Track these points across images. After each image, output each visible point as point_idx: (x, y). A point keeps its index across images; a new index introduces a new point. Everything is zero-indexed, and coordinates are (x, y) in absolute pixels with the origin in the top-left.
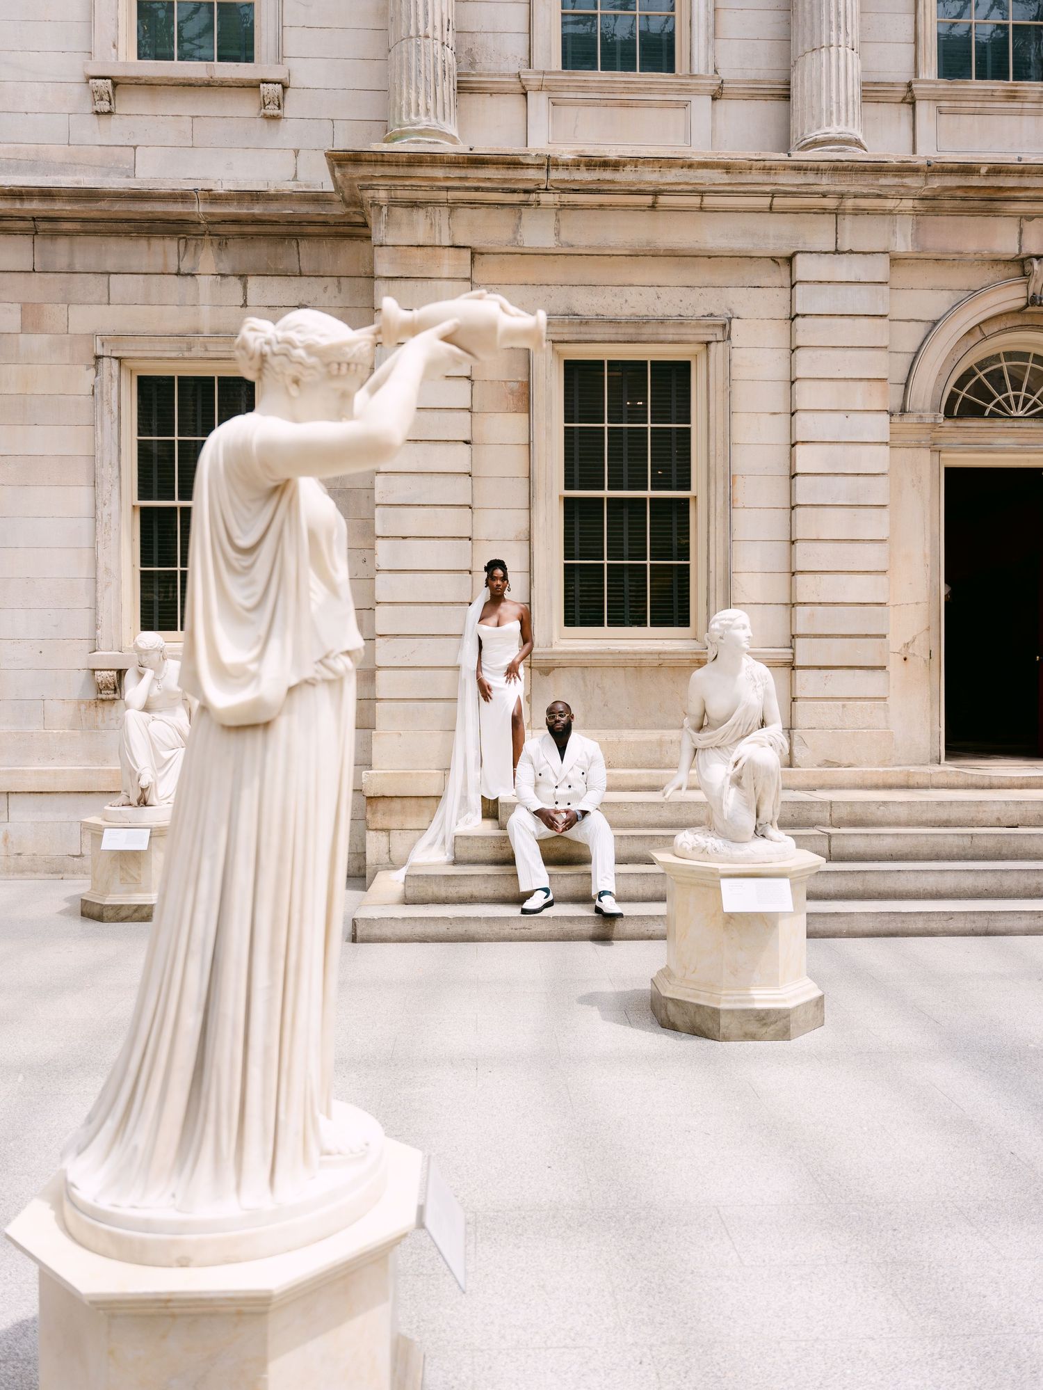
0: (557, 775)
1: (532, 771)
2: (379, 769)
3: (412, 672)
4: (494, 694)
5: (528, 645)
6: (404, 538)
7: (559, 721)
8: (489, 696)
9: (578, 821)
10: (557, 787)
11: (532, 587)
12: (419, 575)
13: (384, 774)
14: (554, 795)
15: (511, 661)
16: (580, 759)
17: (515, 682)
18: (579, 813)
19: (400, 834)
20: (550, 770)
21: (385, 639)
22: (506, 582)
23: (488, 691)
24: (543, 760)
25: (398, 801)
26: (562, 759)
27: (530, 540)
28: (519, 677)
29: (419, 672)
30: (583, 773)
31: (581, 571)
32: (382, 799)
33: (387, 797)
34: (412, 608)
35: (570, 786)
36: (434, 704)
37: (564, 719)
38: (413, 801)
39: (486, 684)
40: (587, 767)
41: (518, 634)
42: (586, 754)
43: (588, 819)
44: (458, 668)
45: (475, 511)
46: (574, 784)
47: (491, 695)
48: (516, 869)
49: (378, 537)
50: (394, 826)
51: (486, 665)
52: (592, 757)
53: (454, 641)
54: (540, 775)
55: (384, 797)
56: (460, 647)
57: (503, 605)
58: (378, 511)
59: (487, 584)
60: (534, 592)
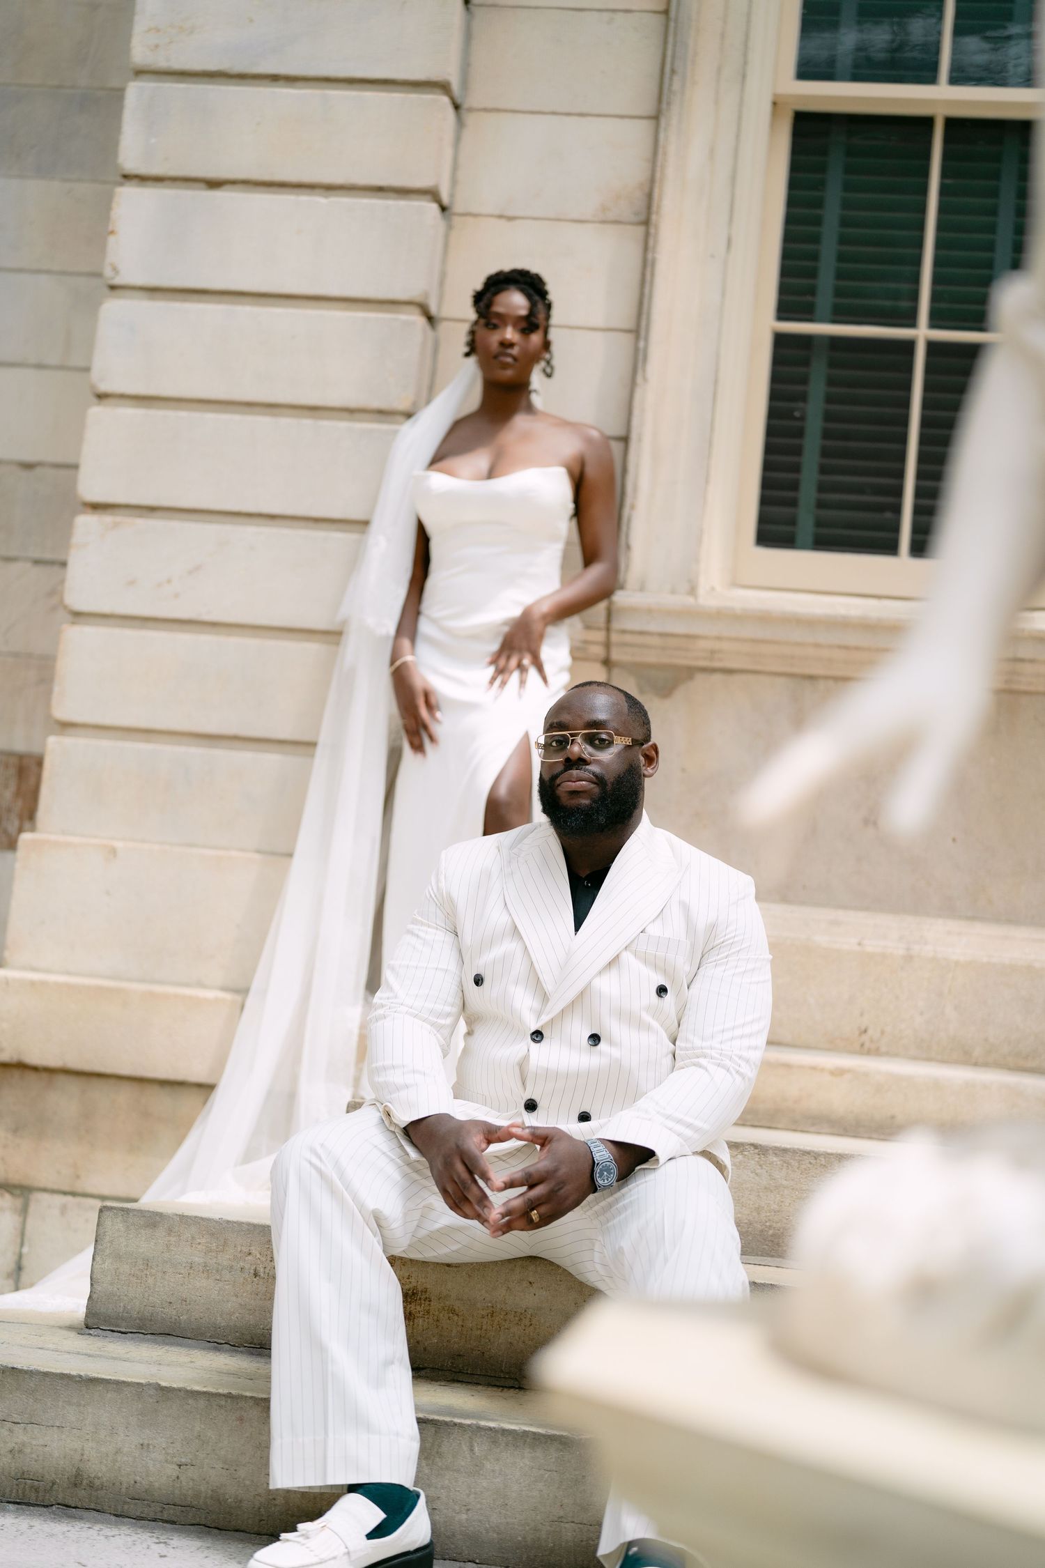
0: (549, 987)
1: (448, 960)
2: (24, 968)
3: (184, 639)
4: (444, 725)
5: (597, 570)
6: (214, 184)
7: (581, 762)
8: (425, 727)
9: (594, 1188)
10: (537, 1035)
11: (639, 379)
12: (245, 312)
13: (32, 984)
14: (522, 1065)
15: (516, 612)
16: (654, 930)
17: (522, 682)
18: (603, 1155)
19: (64, 1210)
20: (519, 966)
21: (107, 519)
22: (536, 338)
23: (424, 712)
24: (497, 918)
25: (73, 1085)
26: (578, 923)
27: (646, 223)
28: (540, 668)
29: (206, 640)
30: (662, 990)
31: (832, 364)
32: (16, 1073)
33: (35, 1069)
34: (210, 418)
35: (595, 1039)
36: (244, 757)
37: (606, 756)
38: (124, 1096)
39: (418, 684)
40: (684, 967)
41: (563, 525)
42: (685, 908)
43: (645, 1184)
44: (333, 636)
45: (470, 119)
46: (611, 1028)
47: (436, 729)
48: (268, 1378)
49: (127, 177)
50: (43, 1174)
51: (434, 621)
52: (713, 927)
53: (339, 539)
54: (478, 981)
55: (21, 1066)
56: (354, 562)
57: (520, 422)
58: (135, 92)
59: (473, 348)
60: (647, 397)
